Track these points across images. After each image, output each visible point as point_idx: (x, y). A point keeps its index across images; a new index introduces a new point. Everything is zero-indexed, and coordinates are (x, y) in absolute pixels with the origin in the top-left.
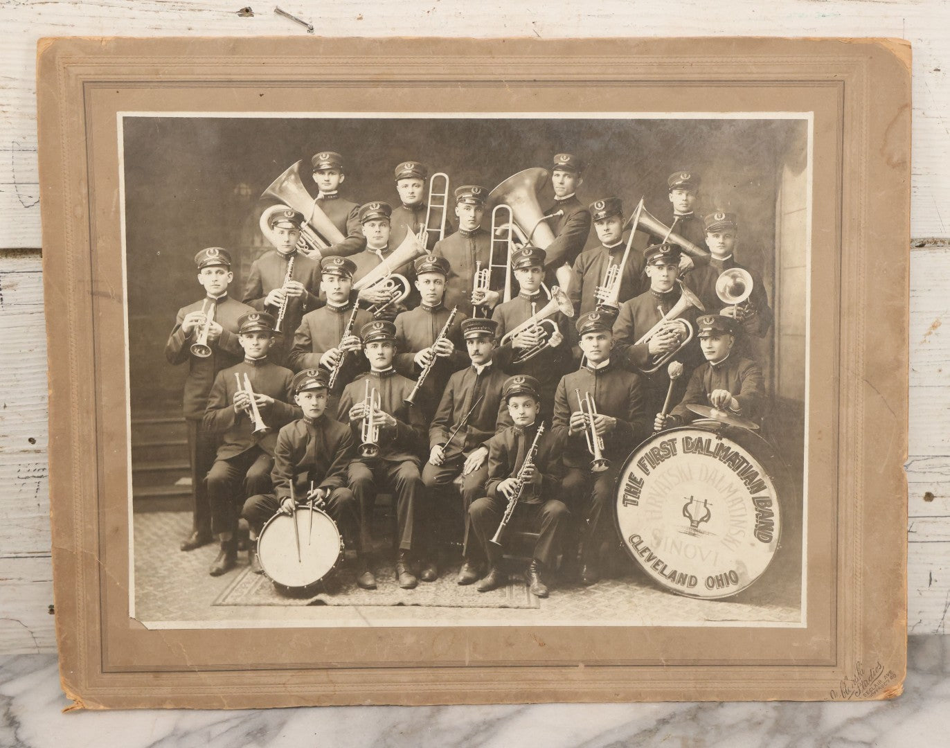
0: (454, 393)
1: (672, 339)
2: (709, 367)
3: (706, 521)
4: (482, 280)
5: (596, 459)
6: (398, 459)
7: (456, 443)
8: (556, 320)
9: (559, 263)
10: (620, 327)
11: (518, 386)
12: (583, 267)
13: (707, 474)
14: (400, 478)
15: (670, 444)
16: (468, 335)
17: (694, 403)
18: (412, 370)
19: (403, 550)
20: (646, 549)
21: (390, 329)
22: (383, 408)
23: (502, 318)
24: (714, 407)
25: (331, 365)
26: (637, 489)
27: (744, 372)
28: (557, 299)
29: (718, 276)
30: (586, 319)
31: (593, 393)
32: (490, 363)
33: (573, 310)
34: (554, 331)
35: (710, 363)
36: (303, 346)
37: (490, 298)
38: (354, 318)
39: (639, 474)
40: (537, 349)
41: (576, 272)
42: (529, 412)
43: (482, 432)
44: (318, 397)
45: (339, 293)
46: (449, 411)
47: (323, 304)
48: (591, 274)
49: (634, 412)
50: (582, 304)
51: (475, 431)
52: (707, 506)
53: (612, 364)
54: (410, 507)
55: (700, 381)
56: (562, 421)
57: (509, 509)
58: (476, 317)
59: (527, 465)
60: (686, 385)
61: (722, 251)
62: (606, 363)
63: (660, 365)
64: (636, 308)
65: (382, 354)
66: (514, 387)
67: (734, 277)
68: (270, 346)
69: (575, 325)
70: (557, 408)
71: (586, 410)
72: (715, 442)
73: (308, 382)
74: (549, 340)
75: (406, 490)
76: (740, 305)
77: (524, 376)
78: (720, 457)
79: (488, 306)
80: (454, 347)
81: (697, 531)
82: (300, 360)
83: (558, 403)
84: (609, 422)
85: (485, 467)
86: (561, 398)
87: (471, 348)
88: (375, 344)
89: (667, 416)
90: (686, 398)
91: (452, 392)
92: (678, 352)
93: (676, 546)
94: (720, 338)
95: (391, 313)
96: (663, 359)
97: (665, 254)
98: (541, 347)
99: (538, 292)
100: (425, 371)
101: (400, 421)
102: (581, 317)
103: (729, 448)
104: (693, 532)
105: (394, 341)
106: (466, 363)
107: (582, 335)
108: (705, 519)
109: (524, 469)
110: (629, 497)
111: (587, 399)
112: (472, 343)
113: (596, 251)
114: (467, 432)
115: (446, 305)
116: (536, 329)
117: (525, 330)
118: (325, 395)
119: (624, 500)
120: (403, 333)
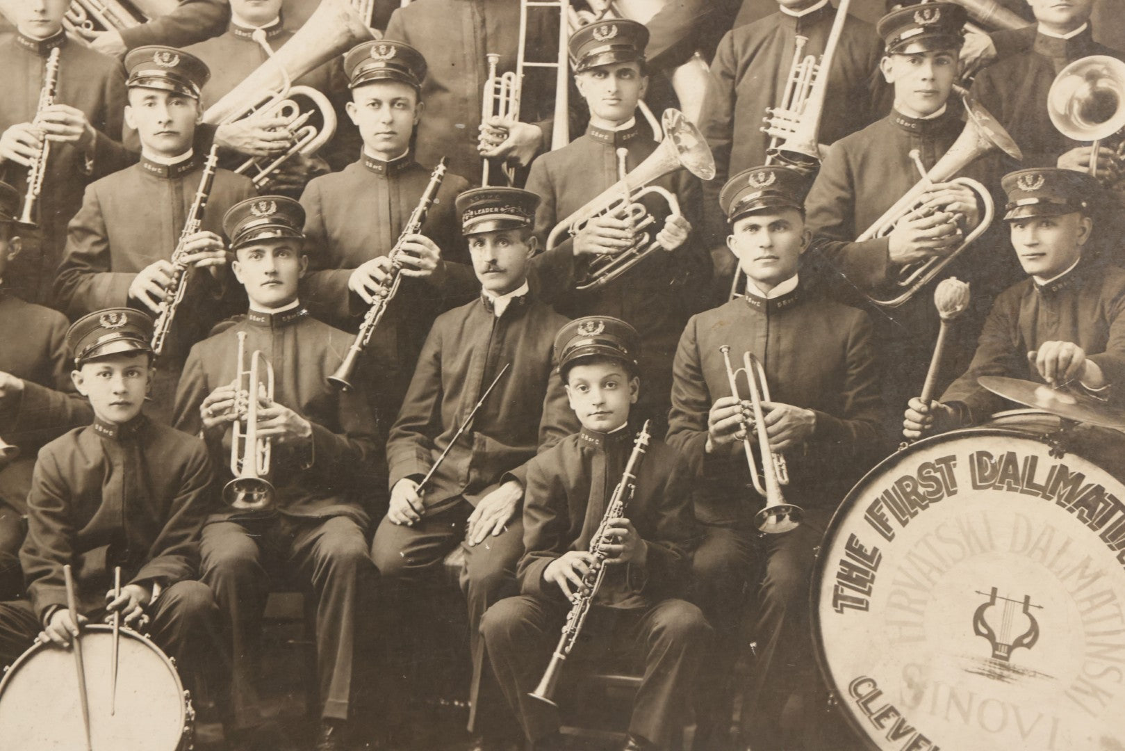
0: (443, 360)
1: (944, 227)
2: (1032, 288)
3: (1029, 646)
4: (502, 97)
5: (770, 505)
6: (317, 512)
7: (448, 473)
8: (674, 189)
9: (678, 55)
10: (823, 202)
11: (589, 342)
12: (736, 63)
13: (1029, 536)
14: (322, 554)
15: (940, 470)
16: (472, 226)
17: (997, 374)
18: (345, 308)
19: (330, 721)
20: (890, 711)
21: (291, 215)
22: (279, 398)
23: (550, 186)
24: (1043, 382)
25: (157, 300)
26: (866, 573)
27: (1115, 301)
28: (677, 140)
29: (1053, 76)
30: (742, 185)
31: (760, 354)
32: (523, 290)
33: (712, 165)
34: (670, 212)
35: (1033, 282)
36: (88, 257)
37: (521, 140)
38: (207, 190)
39: (869, 538)
40: (632, 256)
41: (718, 76)
42: (615, 399)
43: (508, 448)
44: (127, 373)
45: (171, 134)
46: (431, 401)
47: (132, 158)
48: (753, 80)
49: (854, 398)
50: (735, 149)
51: (492, 445)
52: (1031, 610)
53: (806, 287)
54: (344, 622)
55: (1011, 321)
56: (692, 419)
57: (573, 622)
58: (490, 183)
59: (612, 521)
60: (978, 334)
61: (1063, 16)
62: (790, 284)
63: (915, 288)
64: (859, 158)
65: (274, 273)
66: (579, 344)
67: (1092, 77)
68: (10, 257)
69: (717, 199)
70: (679, 391)
71: (745, 395)
72: (1047, 464)
73: (102, 340)
74: (659, 236)
75: (336, 582)
76: (1106, 142)
77: (602, 319)
78: (1060, 497)
79: (517, 159)
80: (441, 254)
81: (1008, 668)
82: (81, 289)
83: (679, 377)
84: (799, 419)
85: (515, 528)
86: (688, 366)
87: (480, 256)
88: (257, 251)
89: (934, 404)
90: (975, 364)
91: (437, 357)
92: (958, 257)
93: (958, 704)
94: (1057, 221)
95: (294, 178)
96: (924, 274)
97: (927, 29)
98: (641, 250)
99: (631, 123)
100: (374, 310)
101: (320, 426)
102: (732, 181)
103: (1081, 477)
104: (998, 671)
105: (302, 242)
106: (471, 290)
107: (734, 221)
108: (1026, 641)
109: (605, 530)
110: (848, 592)
111: (748, 369)
112: (482, 243)
113: (767, 23)
114: (475, 448)
115: (420, 158)
116: (629, 210)
117: (604, 212)
118: (144, 370)
119: (837, 597)
120: (322, 223)
